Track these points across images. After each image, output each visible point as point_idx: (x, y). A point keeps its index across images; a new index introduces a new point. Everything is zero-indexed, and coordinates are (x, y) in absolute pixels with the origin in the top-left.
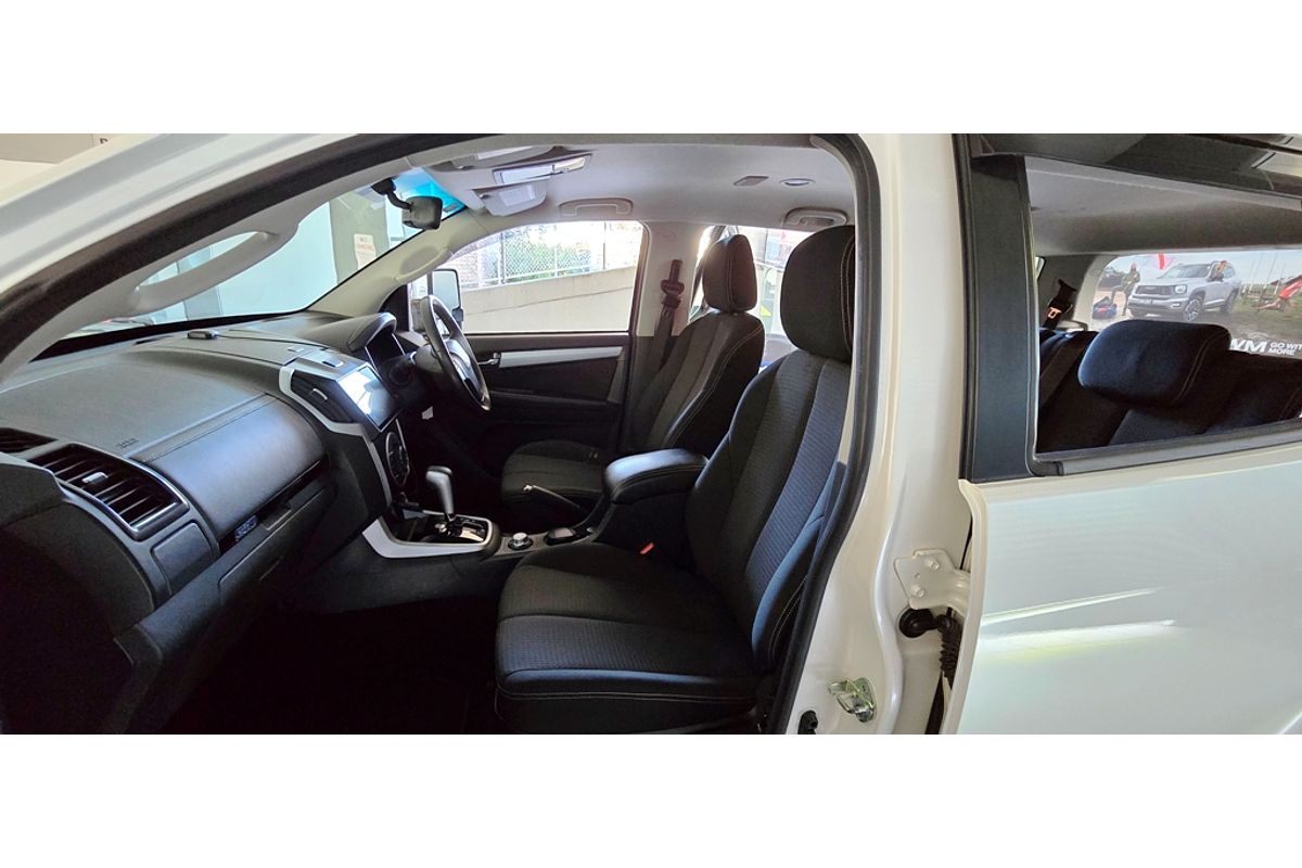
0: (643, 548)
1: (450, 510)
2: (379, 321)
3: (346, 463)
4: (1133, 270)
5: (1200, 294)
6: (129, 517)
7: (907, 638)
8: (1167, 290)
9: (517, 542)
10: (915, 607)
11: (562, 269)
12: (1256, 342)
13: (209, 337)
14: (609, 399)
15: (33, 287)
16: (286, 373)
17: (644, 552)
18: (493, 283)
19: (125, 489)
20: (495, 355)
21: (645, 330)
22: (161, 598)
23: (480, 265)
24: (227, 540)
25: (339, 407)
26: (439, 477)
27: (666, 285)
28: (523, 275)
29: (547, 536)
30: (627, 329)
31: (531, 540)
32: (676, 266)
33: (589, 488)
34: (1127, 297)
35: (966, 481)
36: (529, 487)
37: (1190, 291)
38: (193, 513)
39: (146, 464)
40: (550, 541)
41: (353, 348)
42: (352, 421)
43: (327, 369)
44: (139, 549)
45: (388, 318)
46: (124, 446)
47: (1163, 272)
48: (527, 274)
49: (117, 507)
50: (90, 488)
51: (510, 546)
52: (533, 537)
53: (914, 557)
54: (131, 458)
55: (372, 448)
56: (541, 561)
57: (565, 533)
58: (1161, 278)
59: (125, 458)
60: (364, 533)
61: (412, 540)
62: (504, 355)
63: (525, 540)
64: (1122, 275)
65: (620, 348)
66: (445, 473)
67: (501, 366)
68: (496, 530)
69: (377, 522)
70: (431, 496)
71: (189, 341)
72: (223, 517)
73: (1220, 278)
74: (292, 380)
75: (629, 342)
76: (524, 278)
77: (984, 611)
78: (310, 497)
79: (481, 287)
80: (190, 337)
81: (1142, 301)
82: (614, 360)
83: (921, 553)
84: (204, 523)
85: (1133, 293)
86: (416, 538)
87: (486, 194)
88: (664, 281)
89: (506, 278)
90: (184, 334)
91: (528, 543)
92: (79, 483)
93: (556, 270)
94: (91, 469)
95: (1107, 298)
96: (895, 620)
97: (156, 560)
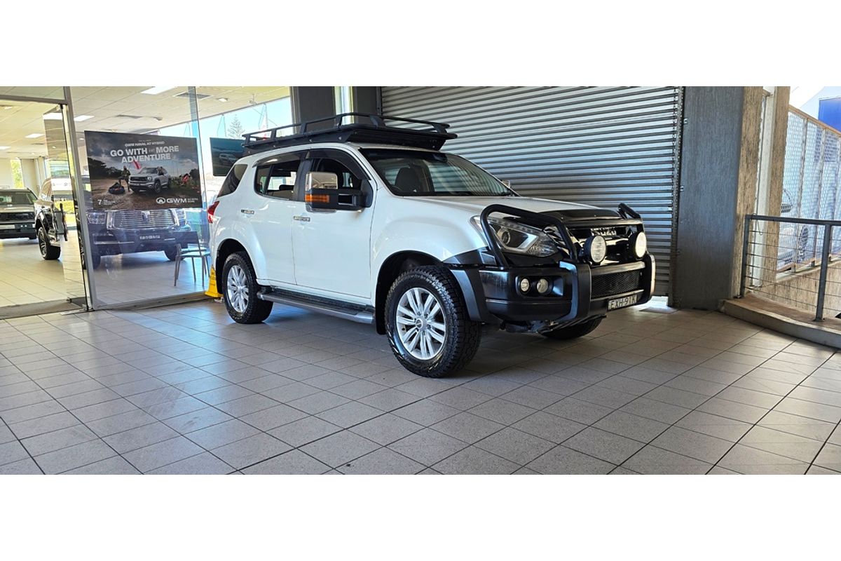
4: (125, 169)
5: (157, 181)
8: (144, 179)
12: (183, 199)
34: (127, 182)
37: (154, 179)
47: (139, 170)
58: (140, 173)
64: (120, 171)
73: (162, 174)
81: (135, 184)
85: (129, 180)
95: (117, 183)
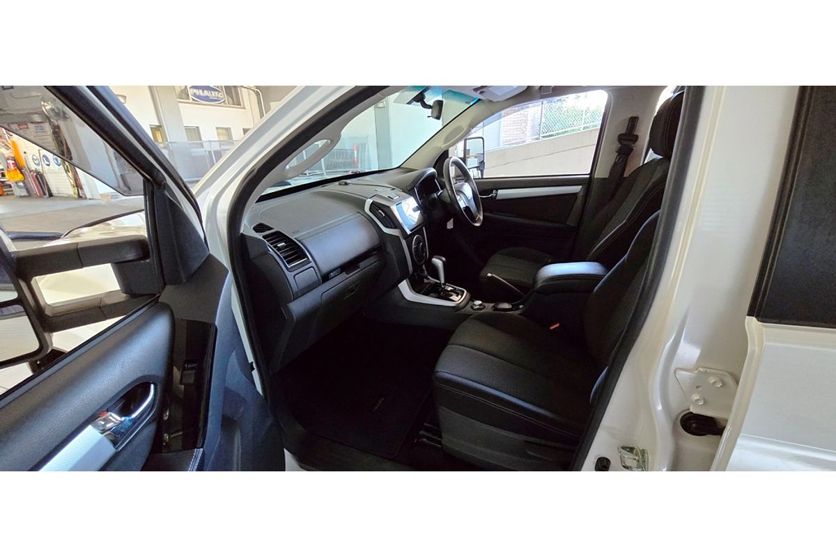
0: (552, 326)
1: (443, 282)
2: (424, 173)
3: (390, 248)
6: (289, 262)
7: (686, 433)
9: (475, 305)
10: (694, 410)
11: (588, 125)
13: (346, 184)
14: (568, 223)
15: (253, 171)
16: (369, 202)
17: (552, 328)
18: (537, 139)
19: (291, 250)
20: (494, 191)
21: (602, 173)
22: (296, 296)
23: (529, 128)
24: (326, 278)
25: (391, 221)
26: (438, 262)
27: (621, 138)
28: (557, 132)
29: (493, 306)
30: (589, 172)
31: (485, 307)
32: (633, 122)
33: (526, 280)
35: (754, 319)
36: (489, 275)
38: (312, 264)
39: (299, 241)
40: (495, 309)
41: (409, 188)
42: (396, 228)
43: (389, 200)
44: (290, 275)
45: (433, 170)
46: (294, 233)
48: (560, 131)
49: (285, 258)
50: (279, 249)
51: (472, 307)
52: (486, 305)
53: (697, 372)
54: (295, 239)
55: (404, 242)
56: (484, 319)
57: (506, 306)
59: (293, 238)
60: (399, 285)
61: (423, 294)
62: (500, 192)
63: (480, 305)
65: (581, 187)
66: (441, 260)
67: (497, 198)
68: (468, 296)
69: (405, 281)
70: (434, 271)
71: (339, 186)
72: (325, 268)
74: (371, 205)
75: (588, 183)
76: (558, 134)
77: (742, 431)
78: (370, 264)
79: (527, 142)
80: (340, 184)
82: (575, 195)
83: (701, 370)
84: (316, 269)
86: (426, 294)
87: (481, 90)
88: (620, 135)
89: (541, 135)
90: (337, 183)
91: (482, 307)
92: (276, 247)
93: (583, 126)
94: (280, 241)
96: (674, 416)
97: (295, 281)
